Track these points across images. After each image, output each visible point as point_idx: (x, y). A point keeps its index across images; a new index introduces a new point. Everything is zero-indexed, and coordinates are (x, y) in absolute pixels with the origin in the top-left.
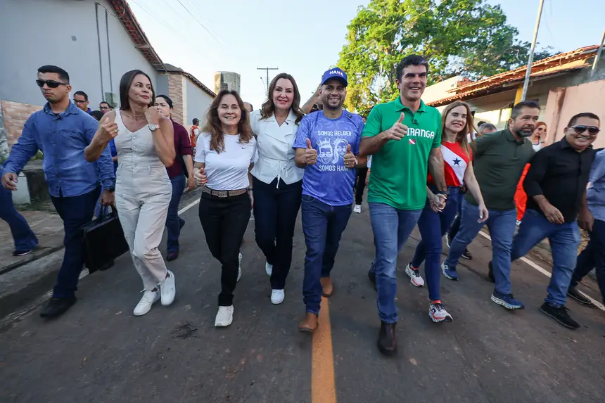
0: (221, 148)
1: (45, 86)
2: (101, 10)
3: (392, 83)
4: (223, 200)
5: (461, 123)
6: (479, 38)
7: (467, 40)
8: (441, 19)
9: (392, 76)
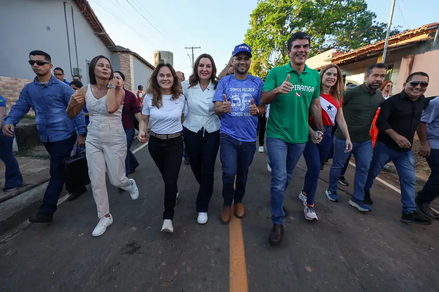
0: (160, 105)
1: (36, 65)
2: (68, 7)
3: (284, 56)
4: (164, 141)
5: (333, 80)
6: (347, 21)
7: (338, 22)
8: (319, 8)
9: (284, 51)
